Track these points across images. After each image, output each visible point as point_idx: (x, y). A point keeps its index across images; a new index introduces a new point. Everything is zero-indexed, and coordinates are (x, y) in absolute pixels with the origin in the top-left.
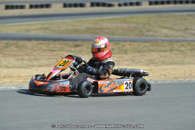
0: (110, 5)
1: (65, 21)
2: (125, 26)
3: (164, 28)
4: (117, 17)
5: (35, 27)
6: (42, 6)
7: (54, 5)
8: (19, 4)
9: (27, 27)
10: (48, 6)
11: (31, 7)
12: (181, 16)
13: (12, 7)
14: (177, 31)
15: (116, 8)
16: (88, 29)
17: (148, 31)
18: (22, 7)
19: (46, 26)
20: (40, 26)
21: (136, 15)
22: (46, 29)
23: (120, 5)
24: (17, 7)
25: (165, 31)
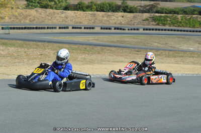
0: (124, 29)
1: (105, 36)
2: (136, 40)
3: (155, 42)
4: (130, 35)
5: (91, 39)
6: (90, 28)
7: (96, 28)
8: (79, 27)
9: (87, 38)
10: (93, 28)
11: (85, 28)
12: (162, 37)
13: (76, 28)
14: (162, 44)
15: (127, 31)
16: (118, 41)
17: (148, 44)
18: (80, 28)
19: (96, 38)
20: (93, 38)
21: (139, 35)
22: (97, 40)
23: (129, 30)
24: (78, 28)
25: (156, 44)
